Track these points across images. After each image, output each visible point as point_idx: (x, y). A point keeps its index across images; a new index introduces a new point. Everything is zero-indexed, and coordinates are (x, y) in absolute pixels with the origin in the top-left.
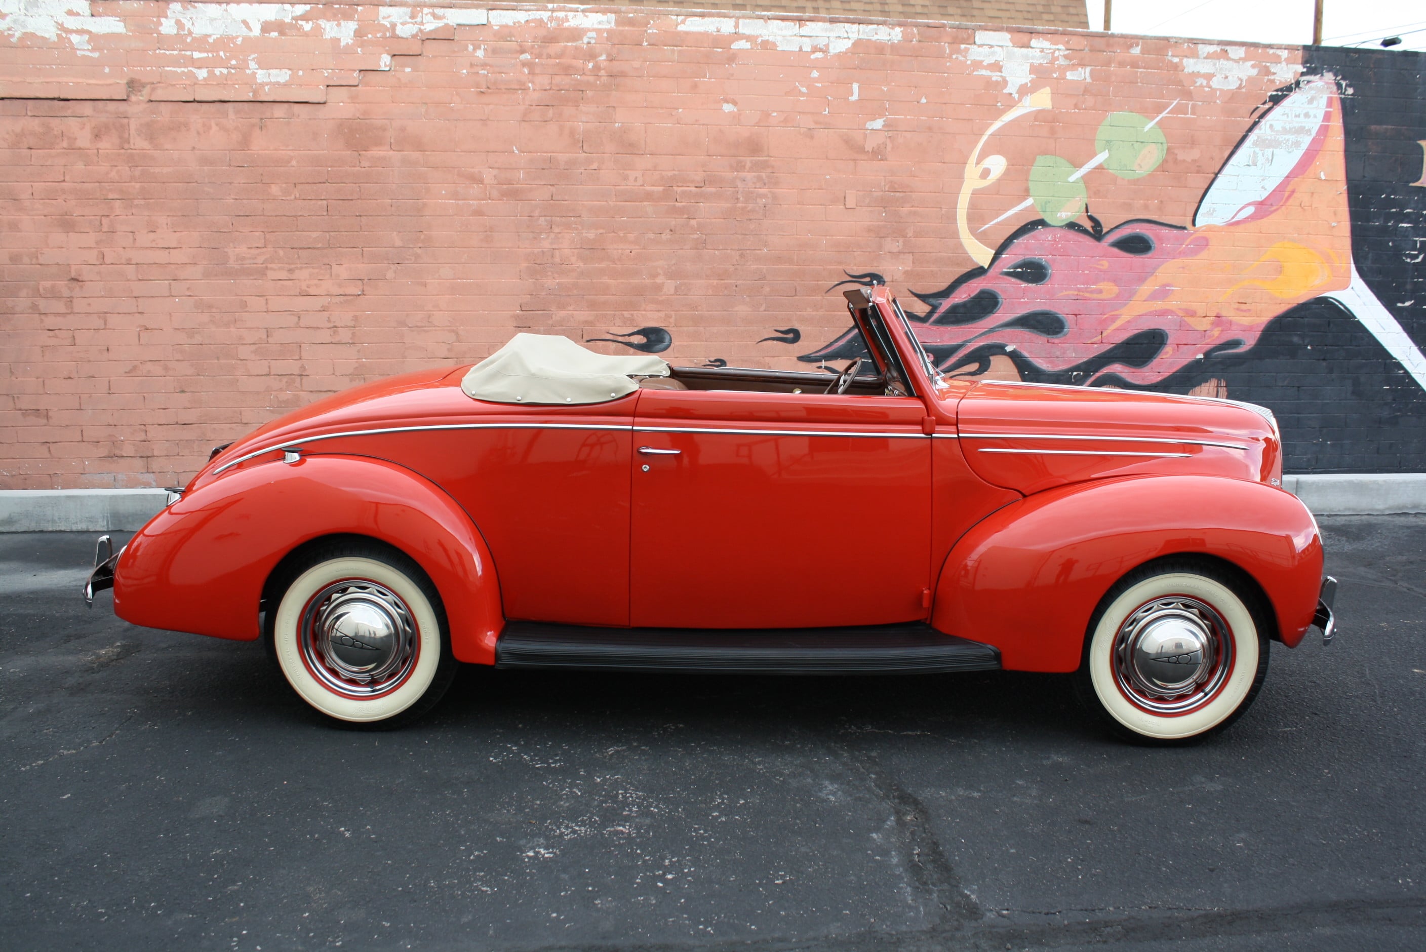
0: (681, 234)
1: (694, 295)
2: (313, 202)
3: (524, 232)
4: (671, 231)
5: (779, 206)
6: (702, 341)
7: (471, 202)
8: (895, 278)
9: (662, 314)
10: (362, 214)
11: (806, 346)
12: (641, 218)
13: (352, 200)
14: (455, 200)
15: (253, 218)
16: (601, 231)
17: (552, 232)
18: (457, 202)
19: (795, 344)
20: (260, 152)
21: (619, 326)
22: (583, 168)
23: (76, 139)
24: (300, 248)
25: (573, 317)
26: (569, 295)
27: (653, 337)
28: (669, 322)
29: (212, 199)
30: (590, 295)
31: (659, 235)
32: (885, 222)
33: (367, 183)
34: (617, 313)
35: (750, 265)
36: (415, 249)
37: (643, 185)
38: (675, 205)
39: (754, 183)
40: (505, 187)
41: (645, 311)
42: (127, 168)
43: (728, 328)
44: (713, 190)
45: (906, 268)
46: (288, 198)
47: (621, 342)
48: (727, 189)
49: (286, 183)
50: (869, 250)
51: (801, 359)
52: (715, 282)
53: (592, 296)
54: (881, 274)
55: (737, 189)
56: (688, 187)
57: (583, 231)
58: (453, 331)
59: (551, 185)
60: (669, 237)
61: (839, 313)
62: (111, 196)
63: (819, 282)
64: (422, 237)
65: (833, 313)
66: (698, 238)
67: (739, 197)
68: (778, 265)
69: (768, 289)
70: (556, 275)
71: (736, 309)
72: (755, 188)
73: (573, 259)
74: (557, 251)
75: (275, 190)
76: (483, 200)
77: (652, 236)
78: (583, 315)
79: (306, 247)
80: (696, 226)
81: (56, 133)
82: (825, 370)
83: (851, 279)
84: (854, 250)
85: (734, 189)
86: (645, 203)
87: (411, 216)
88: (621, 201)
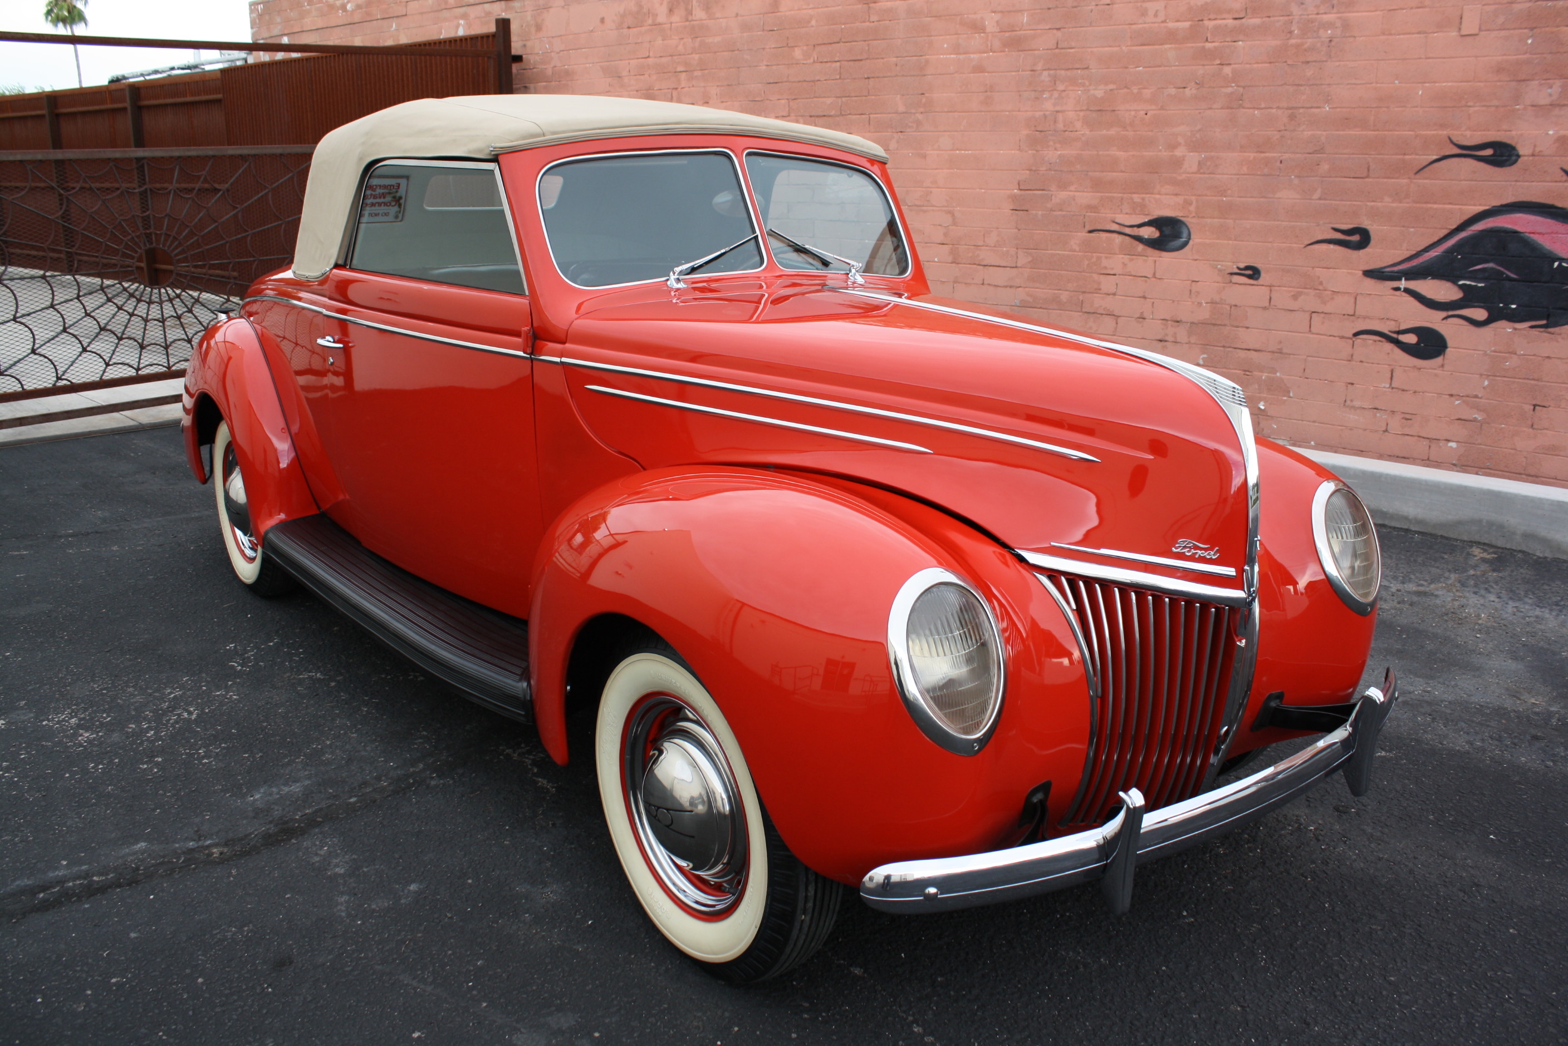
0: (1210, 87)
1: (1223, 174)
2: (829, 64)
3: (1025, 91)
4: (1196, 83)
5: (1351, 39)
6: (1230, 239)
7: (972, 56)
8: (1537, 149)
9: (1180, 200)
10: (870, 76)
11: (1375, 256)
12: (1160, 66)
13: (861, 60)
14: (957, 54)
15: (780, 84)
16: (1111, 86)
17: (1055, 90)
18: (959, 56)
19: (1362, 251)
20: (788, 13)
21: (1127, 214)
22: (1094, 3)
23: (657, 15)
24: (818, 116)
25: (1074, 200)
26: (1071, 171)
27: (1167, 230)
28: (1189, 211)
29: (750, 66)
30: (1095, 171)
31: (1182, 90)
32: (1531, 54)
33: (875, 40)
34: (1125, 196)
35: (1303, 131)
36: (917, 115)
37: (1164, 22)
38: (1204, 47)
39: (1317, 7)
40: (1007, 34)
41: (1159, 194)
42: (690, 40)
43: (1266, 223)
44: (1256, 21)
45: (1562, 133)
46: (808, 62)
47: (1129, 236)
48: (1277, 18)
49: (807, 45)
50: (1495, 103)
51: (1369, 274)
52: (1252, 155)
53: (1097, 173)
54: (1513, 143)
55: (1291, 18)
56: (1224, 19)
57: (1091, 88)
58: (949, 212)
59: (1057, 29)
60: (1194, 91)
61: (1435, 206)
62: (680, 68)
63: (1407, 157)
64: (924, 100)
65: (1424, 205)
66: (1232, 93)
67: (1292, 29)
68: (1344, 130)
69: (1325, 167)
70: (1058, 146)
71: (1278, 195)
72: (1318, 14)
73: (1078, 125)
74: (1060, 115)
75: (798, 53)
76: (984, 52)
77: (1173, 91)
78: (1086, 197)
79: (822, 114)
80: (1230, 75)
81: (645, 10)
82: (1404, 294)
83: (1457, 151)
84: (1470, 104)
85: (1286, 18)
86: (1167, 46)
87: (914, 76)
88: (1137, 45)
